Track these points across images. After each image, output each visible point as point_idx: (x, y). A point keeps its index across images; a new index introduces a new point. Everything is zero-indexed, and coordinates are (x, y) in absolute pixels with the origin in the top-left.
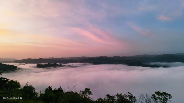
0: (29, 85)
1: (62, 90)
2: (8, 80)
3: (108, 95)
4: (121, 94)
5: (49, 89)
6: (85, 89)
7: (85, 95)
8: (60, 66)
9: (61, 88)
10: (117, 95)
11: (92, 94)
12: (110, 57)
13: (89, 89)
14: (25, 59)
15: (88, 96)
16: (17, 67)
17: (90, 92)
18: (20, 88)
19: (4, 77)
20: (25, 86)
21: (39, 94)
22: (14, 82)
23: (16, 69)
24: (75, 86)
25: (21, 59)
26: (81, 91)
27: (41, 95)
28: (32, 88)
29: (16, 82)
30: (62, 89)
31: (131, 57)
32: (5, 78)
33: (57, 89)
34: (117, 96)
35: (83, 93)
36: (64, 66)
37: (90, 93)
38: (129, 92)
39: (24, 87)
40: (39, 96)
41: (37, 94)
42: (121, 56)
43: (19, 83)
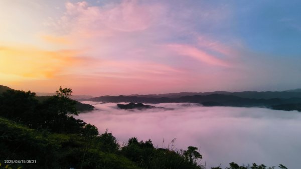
0: (108, 132)
1: (152, 145)
2: (85, 123)
3: (233, 163)
4: (263, 165)
5: (133, 141)
6: (189, 147)
7: (189, 158)
8: (148, 107)
9: (149, 140)
10: (252, 165)
11: (201, 158)
12: (235, 93)
13: (196, 148)
14: (102, 97)
15: (194, 160)
16: (93, 107)
17: (198, 153)
18: (98, 136)
19: (81, 119)
20: (104, 133)
21: (122, 146)
22: (91, 126)
23: (93, 110)
24: (173, 141)
25: (98, 97)
26: (181, 150)
27: (123, 148)
28: (112, 136)
29: (93, 127)
30: (152, 143)
31: (285, 93)
32: (82, 121)
33: (145, 143)
34: (253, 168)
35: (186, 153)
36: (153, 107)
37: (198, 155)
38: (281, 165)
39: (103, 135)
40: (120, 149)
41: (119, 146)
42: (259, 91)
43: (97, 129)
